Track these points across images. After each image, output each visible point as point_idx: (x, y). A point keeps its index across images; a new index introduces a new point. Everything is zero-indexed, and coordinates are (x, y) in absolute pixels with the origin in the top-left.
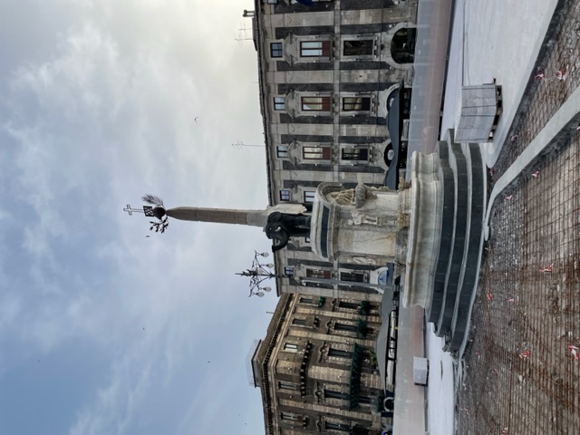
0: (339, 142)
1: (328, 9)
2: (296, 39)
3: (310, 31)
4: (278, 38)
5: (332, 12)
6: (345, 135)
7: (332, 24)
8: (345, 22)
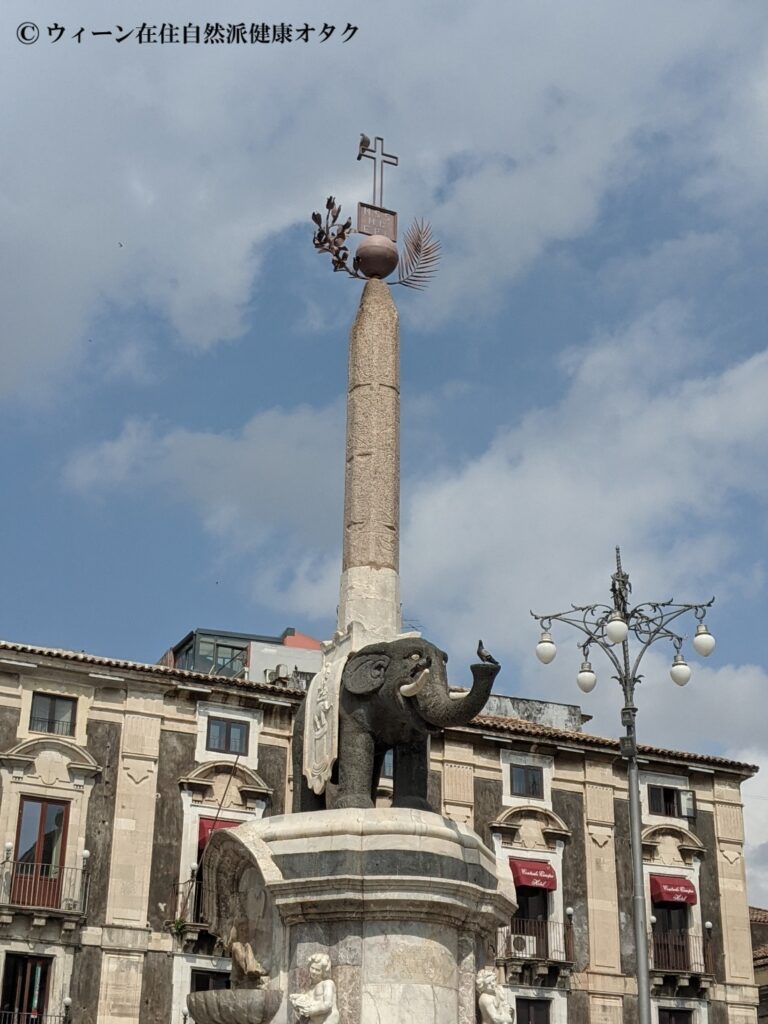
1: (153, 911)
2: (79, 789)
3: (99, 839)
4: (92, 726)
5: (143, 923)
7: (109, 920)
8: (109, 965)
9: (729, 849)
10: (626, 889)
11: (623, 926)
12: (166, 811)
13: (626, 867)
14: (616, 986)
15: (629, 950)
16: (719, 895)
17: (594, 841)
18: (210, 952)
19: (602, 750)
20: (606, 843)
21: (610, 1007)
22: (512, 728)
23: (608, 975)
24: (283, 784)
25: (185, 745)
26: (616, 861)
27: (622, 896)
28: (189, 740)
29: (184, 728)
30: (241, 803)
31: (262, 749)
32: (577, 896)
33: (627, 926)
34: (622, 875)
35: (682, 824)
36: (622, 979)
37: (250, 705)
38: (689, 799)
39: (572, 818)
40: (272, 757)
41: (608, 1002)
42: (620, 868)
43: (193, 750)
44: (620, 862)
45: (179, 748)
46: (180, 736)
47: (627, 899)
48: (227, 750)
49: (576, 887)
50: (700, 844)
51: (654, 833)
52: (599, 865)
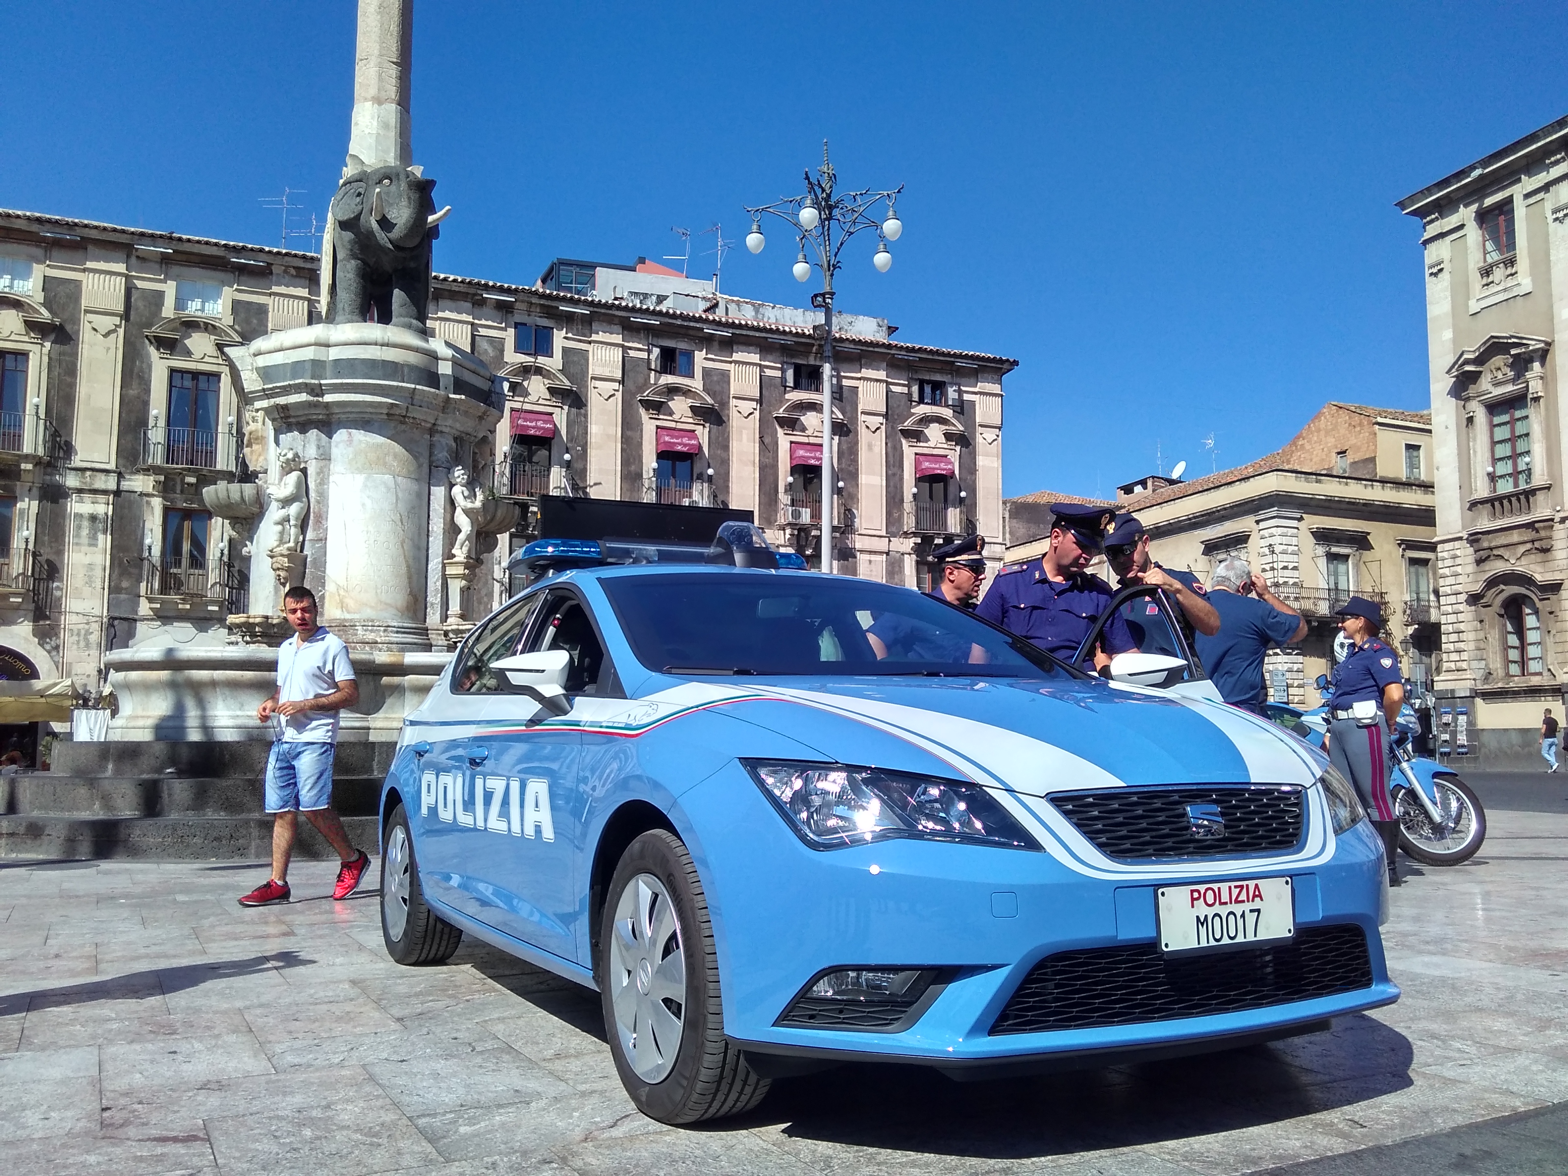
6: (72, 508)
9: (988, 432)
10: (893, 467)
13: (895, 448)
14: (882, 545)
16: (976, 470)
17: (867, 427)
19: (876, 350)
20: (878, 428)
21: (876, 561)
22: (794, 331)
23: (874, 536)
24: (587, 381)
25: (494, 348)
26: (886, 444)
27: (890, 472)
28: (498, 344)
30: (548, 398)
31: (565, 350)
32: (850, 473)
34: (891, 455)
35: (947, 413)
36: (887, 539)
37: (551, 313)
38: (954, 391)
39: (848, 408)
40: (575, 359)
41: (873, 557)
42: (889, 450)
43: (502, 351)
44: (889, 445)
45: (489, 349)
46: (490, 340)
47: (894, 475)
48: (534, 353)
49: (849, 466)
50: (962, 428)
51: (921, 420)
52: (870, 447)
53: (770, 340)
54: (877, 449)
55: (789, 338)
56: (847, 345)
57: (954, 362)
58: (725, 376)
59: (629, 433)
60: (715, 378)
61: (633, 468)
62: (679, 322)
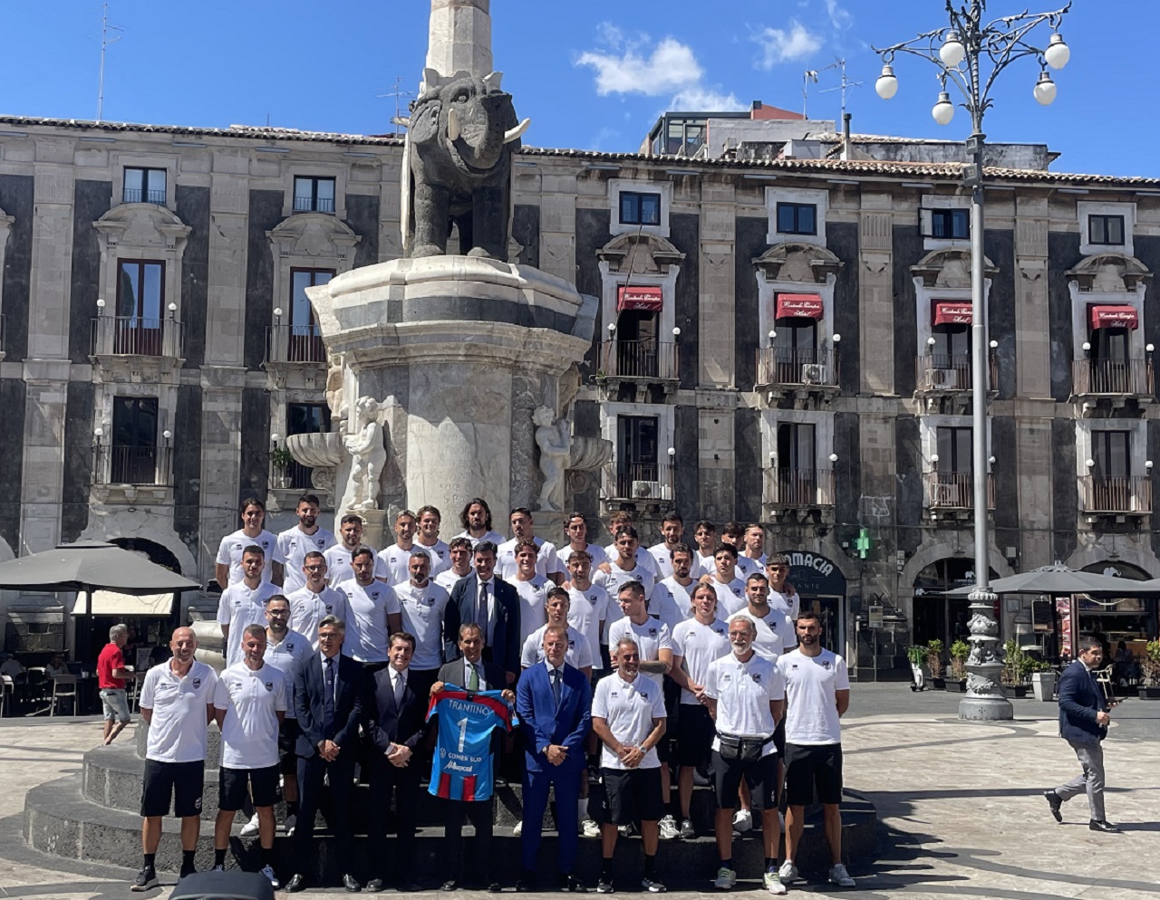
0: (182, 389)
6: (207, 406)
10: (1059, 319)
11: (1055, 355)
12: (585, 281)
13: (1060, 298)
14: (1046, 412)
15: (1061, 376)
17: (1025, 276)
18: (633, 400)
19: (1035, 185)
20: (1038, 276)
21: (1039, 430)
22: (933, 173)
23: (1036, 401)
24: (695, 248)
25: (599, 220)
26: (1049, 293)
27: (1054, 327)
28: (603, 216)
29: (598, 205)
30: (656, 268)
31: (674, 217)
32: (1004, 330)
33: (1059, 354)
34: (1055, 306)
35: (1126, 251)
36: (1053, 405)
37: (659, 177)
39: (999, 255)
40: (685, 225)
42: (1053, 299)
43: (607, 224)
44: (1053, 294)
45: (594, 223)
46: (595, 213)
47: (1060, 328)
48: (640, 222)
49: (1004, 321)
50: (1145, 269)
51: (1094, 263)
52: (1029, 298)
53: (904, 185)
54: (1037, 301)
55: (927, 180)
56: (998, 183)
57: (1135, 192)
58: (852, 231)
59: (743, 300)
60: (841, 233)
61: (749, 339)
62: (798, 174)
